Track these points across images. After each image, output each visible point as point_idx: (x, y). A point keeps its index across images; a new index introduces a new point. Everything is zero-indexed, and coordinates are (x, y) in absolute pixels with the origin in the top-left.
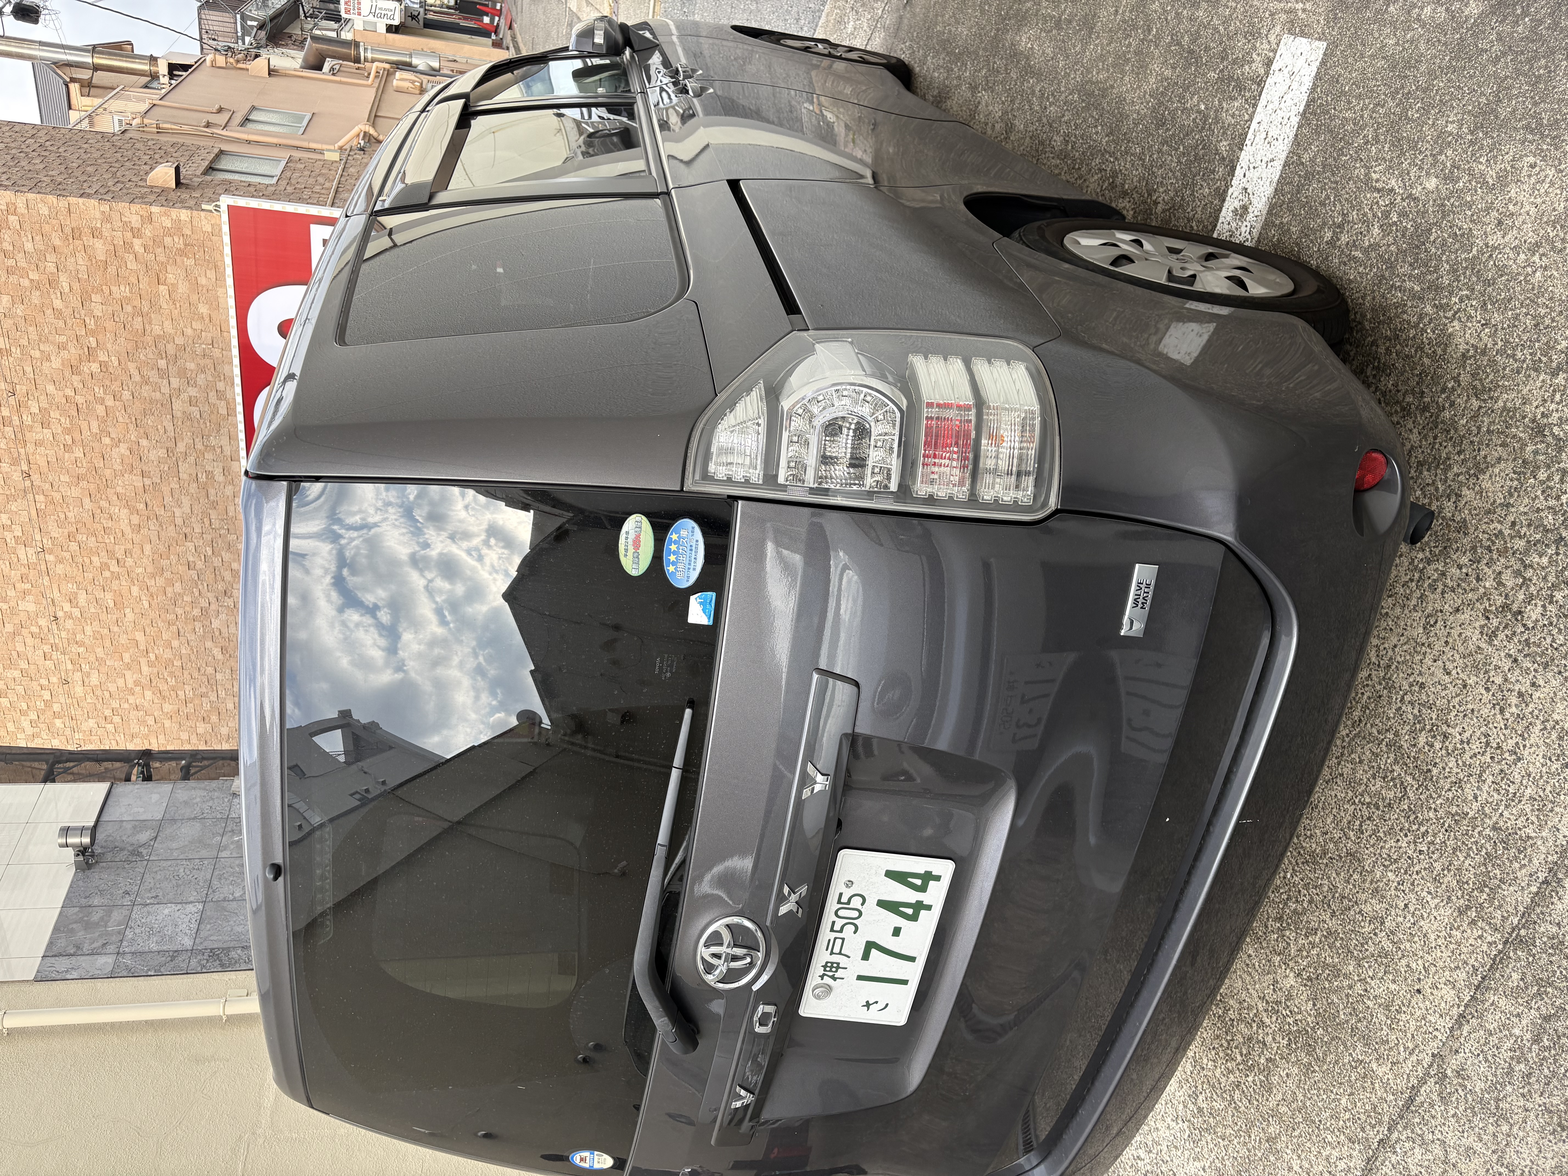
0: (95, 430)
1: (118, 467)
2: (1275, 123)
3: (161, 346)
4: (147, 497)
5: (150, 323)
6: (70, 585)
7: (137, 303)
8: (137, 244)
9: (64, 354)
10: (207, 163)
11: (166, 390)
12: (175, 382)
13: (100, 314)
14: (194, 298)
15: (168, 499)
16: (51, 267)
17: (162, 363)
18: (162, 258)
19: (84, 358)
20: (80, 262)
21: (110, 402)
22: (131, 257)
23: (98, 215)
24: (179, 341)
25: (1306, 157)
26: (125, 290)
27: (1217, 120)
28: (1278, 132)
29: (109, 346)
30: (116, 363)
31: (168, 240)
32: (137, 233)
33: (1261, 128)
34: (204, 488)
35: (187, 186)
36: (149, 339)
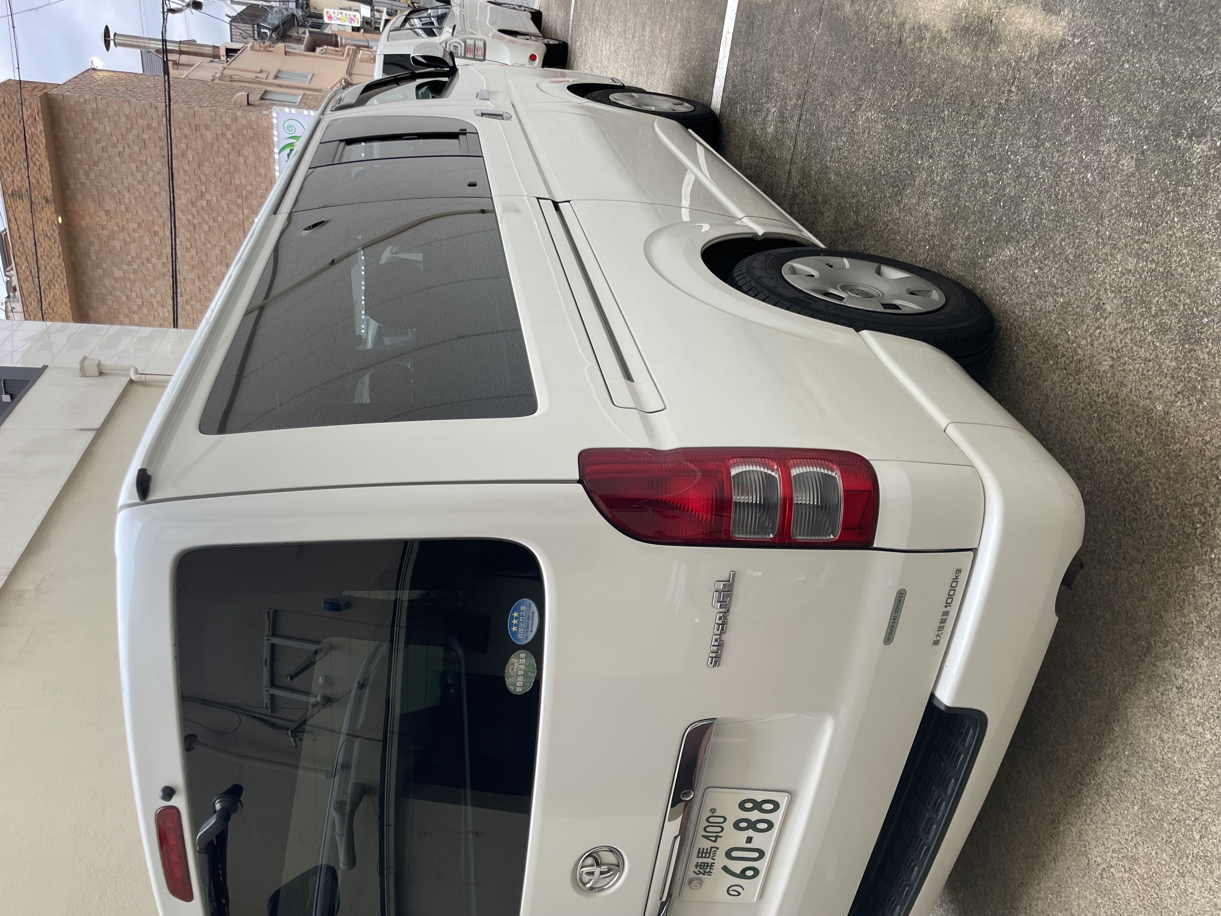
3: (239, 191)
5: (234, 178)
7: (227, 166)
9: (189, 195)
10: (260, 95)
11: (241, 216)
12: (246, 212)
13: (208, 173)
16: (183, 146)
17: (239, 201)
18: (241, 141)
19: (199, 198)
20: (199, 143)
21: (211, 223)
24: (249, 188)
29: (212, 191)
30: (215, 201)
31: (245, 132)
32: (228, 127)
36: (233, 187)
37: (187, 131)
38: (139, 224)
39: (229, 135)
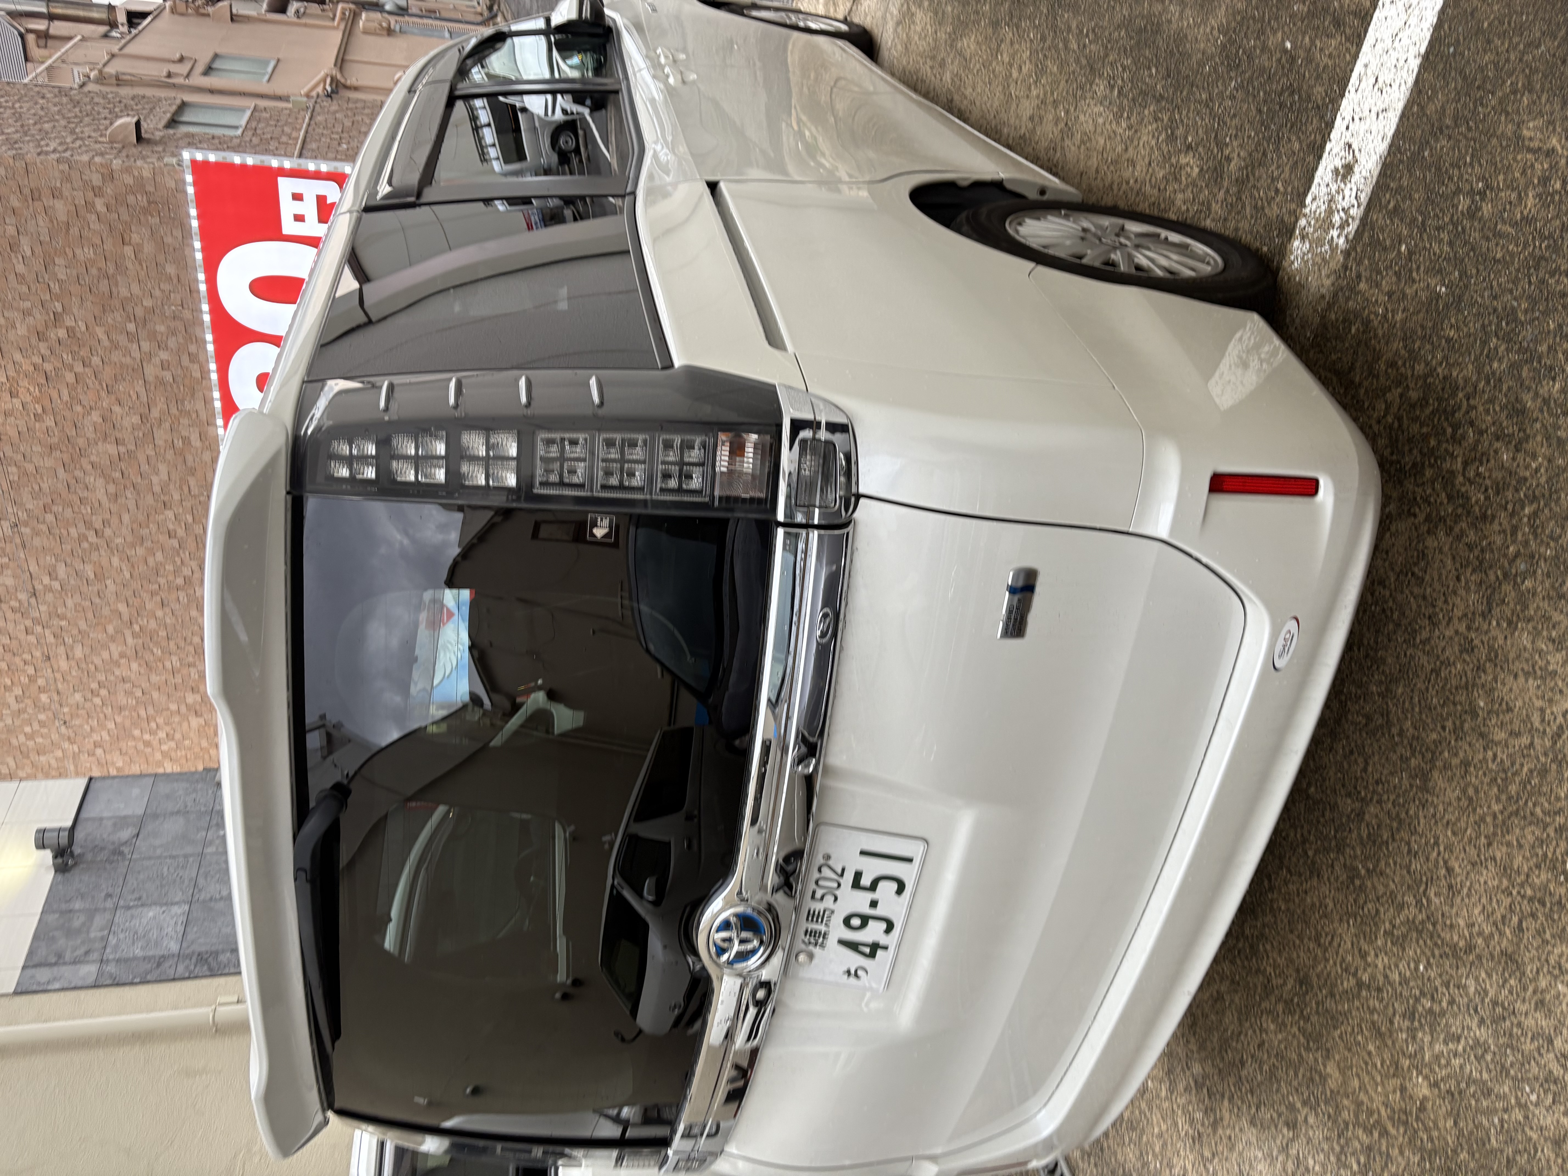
0: (66, 397)
1: (91, 435)
2: (1389, 65)
3: (129, 309)
4: (123, 465)
6: (48, 558)
9: (30, 320)
10: (169, 115)
12: (146, 346)
13: (64, 277)
15: (145, 467)
18: (125, 218)
24: (148, 303)
25: (1431, 109)
26: (89, 253)
27: (1309, 60)
28: (1392, 76)
30: (83, 328)
31: (131, 199)
33: (1369, 72)
34: (180, 454)
35: (148, 141)
36: (116, 303)
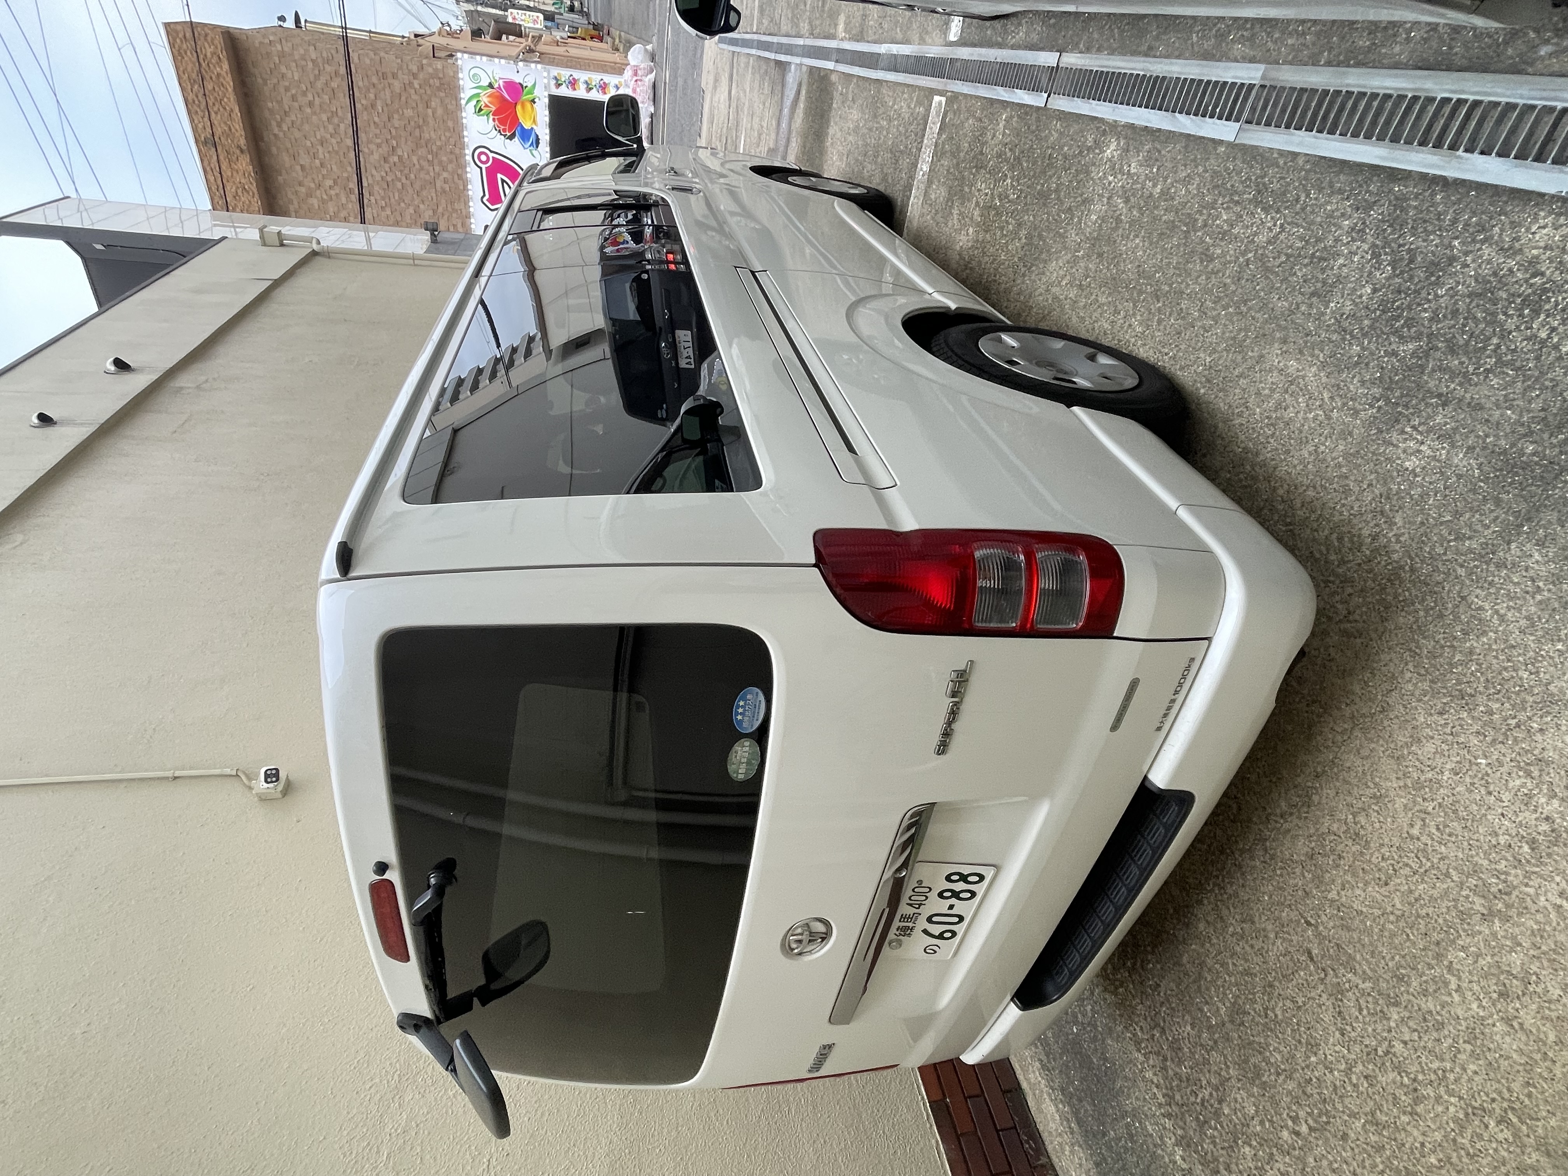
5: (424, 132)
7: (416, 119)
8: (416, 84)
11: (432, 174)
14: (445, 118)
16: (372, 96)
17: (430, 157)
19: (391, 153)
20: (387, 93)
22: (413, 91)
23: (396, 65)
37: (374, 80)
38: (335, 182)
39: (417, 86)
